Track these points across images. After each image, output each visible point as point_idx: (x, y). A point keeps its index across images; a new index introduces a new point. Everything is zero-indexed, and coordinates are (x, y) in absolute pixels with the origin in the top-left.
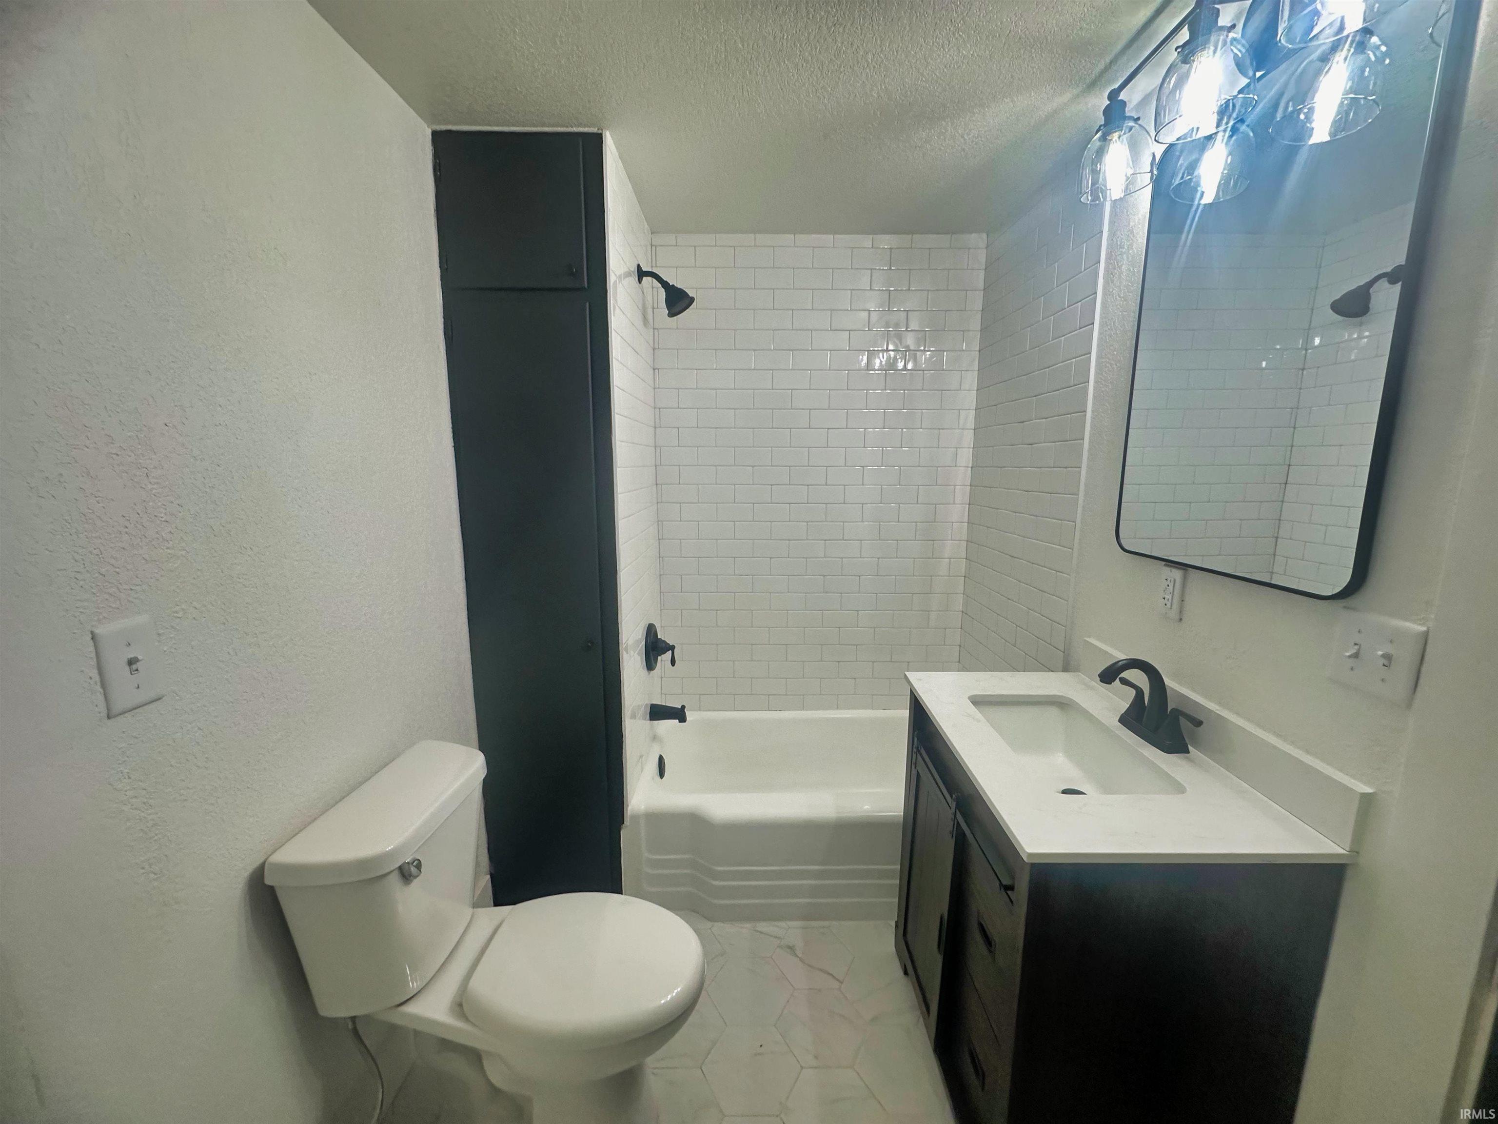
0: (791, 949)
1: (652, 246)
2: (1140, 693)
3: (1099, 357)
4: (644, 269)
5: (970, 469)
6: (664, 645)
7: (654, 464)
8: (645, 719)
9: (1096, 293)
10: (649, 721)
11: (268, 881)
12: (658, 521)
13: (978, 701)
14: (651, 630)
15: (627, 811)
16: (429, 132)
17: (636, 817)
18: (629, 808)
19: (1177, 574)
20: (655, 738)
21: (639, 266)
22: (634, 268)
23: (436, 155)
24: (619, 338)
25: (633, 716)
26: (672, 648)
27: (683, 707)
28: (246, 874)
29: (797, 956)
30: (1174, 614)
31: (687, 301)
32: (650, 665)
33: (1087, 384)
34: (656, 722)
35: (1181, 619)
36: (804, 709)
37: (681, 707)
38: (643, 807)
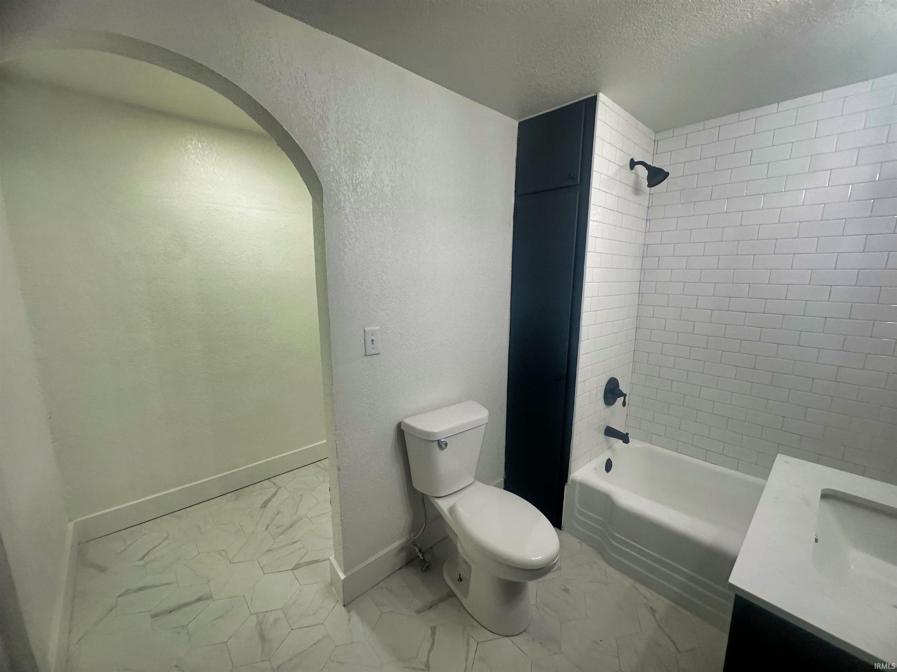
0: (653, 611)
1: (655, 141)
10: (604, 435)
11: (403, 429)
14: (613, 381)
15: (570, 477)
16: (516, 124)
17: (573, 481)
18: (572, 475)
20: (609, 448)
21: (632, 159)
22: (627, 161)
27: (628, 434)
29: (655, 617)
31: (664, 176)
32: (607, 401)
34: (610, 438)
36: (737, 470)
37: (626, 433)
38: (579, 478)
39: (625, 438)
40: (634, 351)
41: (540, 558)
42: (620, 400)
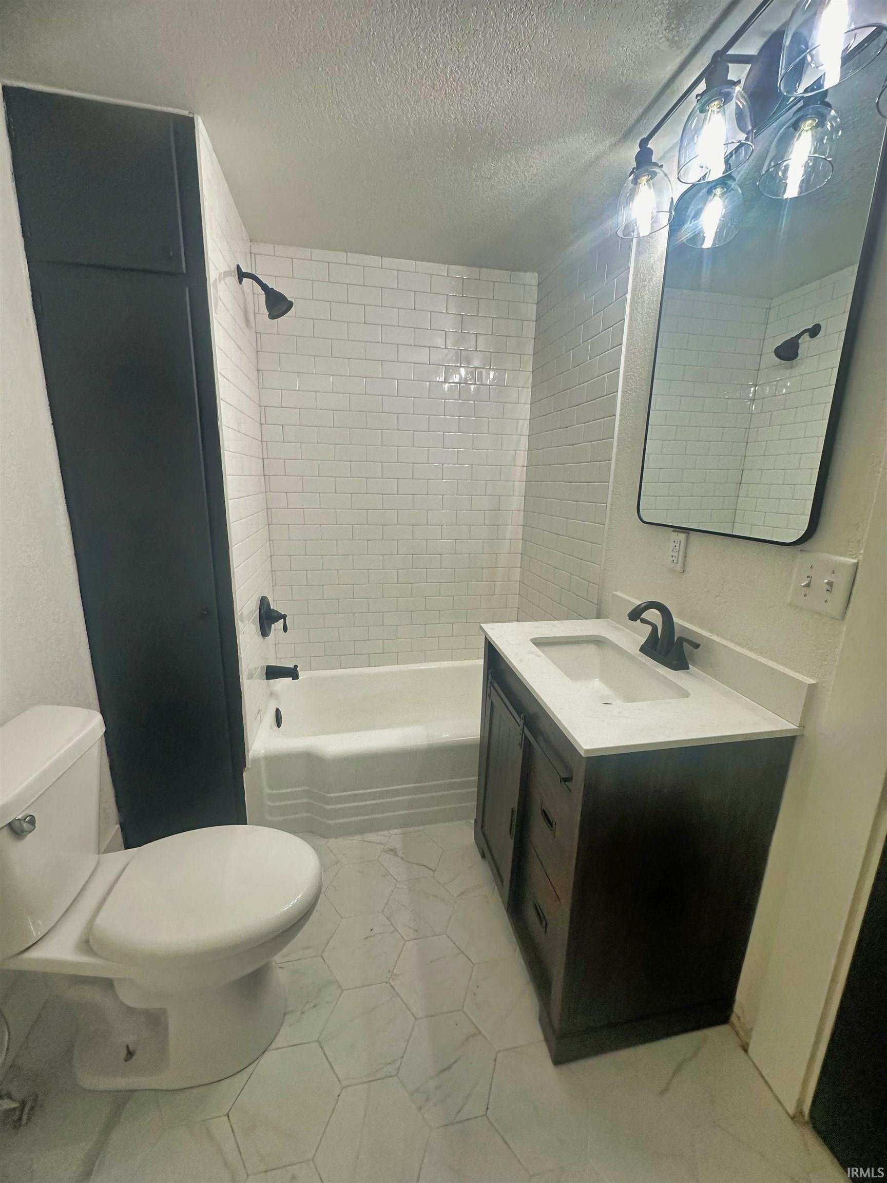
0: (393, 851)
1: (251, 253)
2: (655, 629)
3: (625, 371)
4: (244, 270)
6: (276, 614)
8: (261, 679)
9: (624, 319)
10: (265, 682)
12: (267, 508)
13: (539, 643)
14: (264, 602)
15: (248, 755)
17: (256, 761)
18: (250, 753)
19: (682, 537)
20: (272, 695)
21: (238, 266)
22: (234, 268)
25: (250, 677)
26: (284, 617)
27: (296, 667)
29: (398, 856)
30: (679, 567)
31: (287, 305)
32: (264, 632)
33: (616, 393)
35: (684, 572)
38: (263, 751)
39: (293, 673)
42: (278, 625)
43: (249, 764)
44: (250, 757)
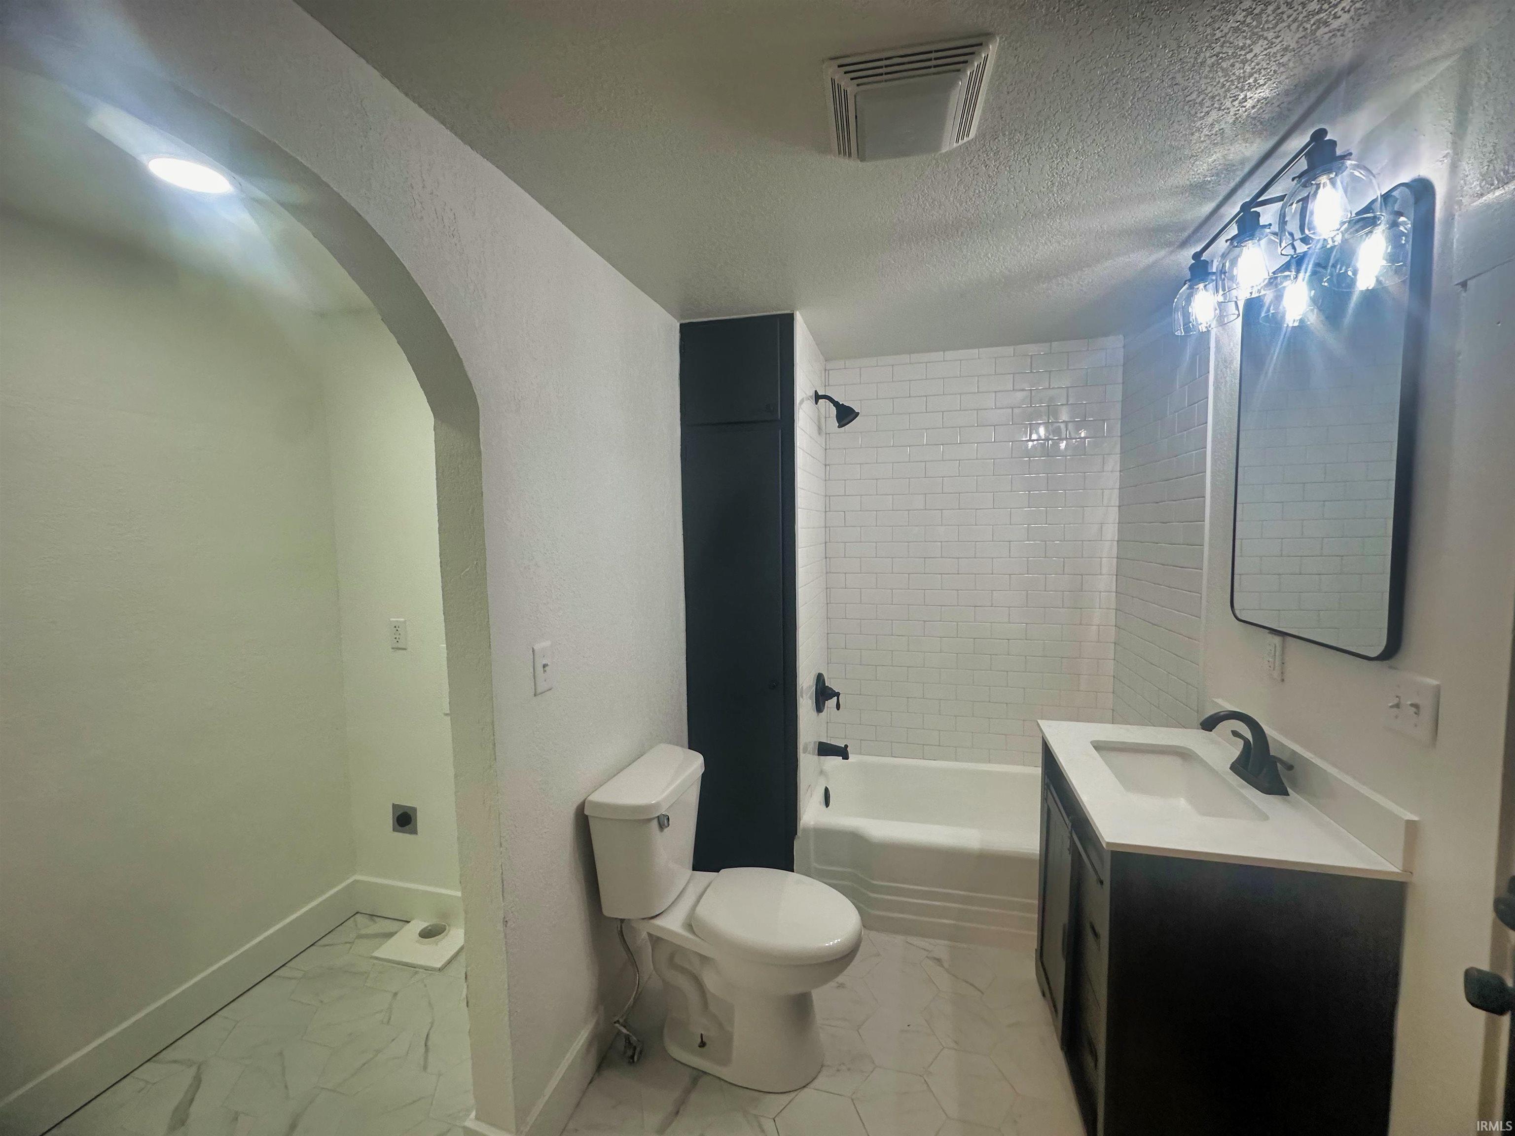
0: (938, 961)
1: (825, 370)
2: (1246, 742)
3: (1213, 452)
4: (820, 394)
5: (1116, 542)
6: (830, 692)
7: (824, 541)
8: (814, 754)
9: (1207, 398)
10: (816, 757)
11: (586, 813)
12: (827, 588)
13: (1099, 747)
14: (820, 678)
15: (799, 823)
16: (678, 325)
17: (805, 830)
18: (802, 821)
19: (1277, 640)
20: (822, 772)
21: (816, 391)
22: (812, 393)
23: (682, 339)
24: (801, 451)
25: (805, 751)
26: (838, 695)
27: (846, 746)
28: (575, 806)
29: (943, 967)
30: (1276, 674)
31: (854, 415)
32: (819, 708)
33: (1204, 473)
34: (822, 758)
35: (1283, 680)
36: (956, 760)
37: (845, 745)
38: (812, 823)
39: (843, 753)
40: (828, 634)
41: (839, 940)
42: (832, 703)
43: (799, 833)
44: (801, 824)
